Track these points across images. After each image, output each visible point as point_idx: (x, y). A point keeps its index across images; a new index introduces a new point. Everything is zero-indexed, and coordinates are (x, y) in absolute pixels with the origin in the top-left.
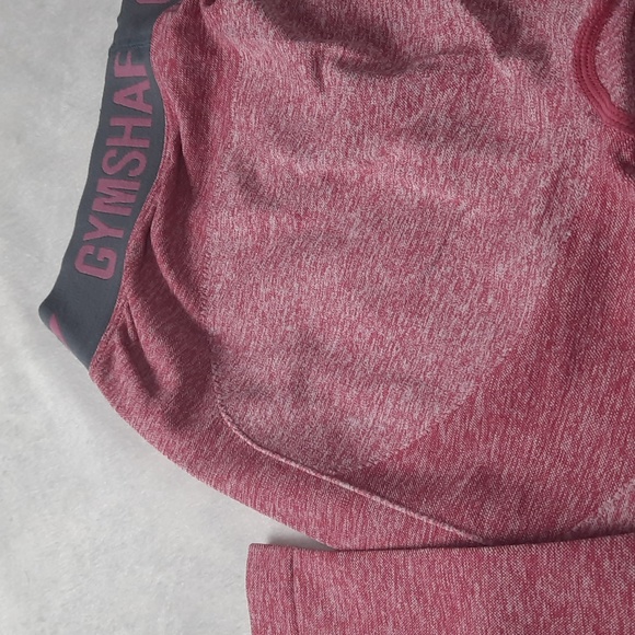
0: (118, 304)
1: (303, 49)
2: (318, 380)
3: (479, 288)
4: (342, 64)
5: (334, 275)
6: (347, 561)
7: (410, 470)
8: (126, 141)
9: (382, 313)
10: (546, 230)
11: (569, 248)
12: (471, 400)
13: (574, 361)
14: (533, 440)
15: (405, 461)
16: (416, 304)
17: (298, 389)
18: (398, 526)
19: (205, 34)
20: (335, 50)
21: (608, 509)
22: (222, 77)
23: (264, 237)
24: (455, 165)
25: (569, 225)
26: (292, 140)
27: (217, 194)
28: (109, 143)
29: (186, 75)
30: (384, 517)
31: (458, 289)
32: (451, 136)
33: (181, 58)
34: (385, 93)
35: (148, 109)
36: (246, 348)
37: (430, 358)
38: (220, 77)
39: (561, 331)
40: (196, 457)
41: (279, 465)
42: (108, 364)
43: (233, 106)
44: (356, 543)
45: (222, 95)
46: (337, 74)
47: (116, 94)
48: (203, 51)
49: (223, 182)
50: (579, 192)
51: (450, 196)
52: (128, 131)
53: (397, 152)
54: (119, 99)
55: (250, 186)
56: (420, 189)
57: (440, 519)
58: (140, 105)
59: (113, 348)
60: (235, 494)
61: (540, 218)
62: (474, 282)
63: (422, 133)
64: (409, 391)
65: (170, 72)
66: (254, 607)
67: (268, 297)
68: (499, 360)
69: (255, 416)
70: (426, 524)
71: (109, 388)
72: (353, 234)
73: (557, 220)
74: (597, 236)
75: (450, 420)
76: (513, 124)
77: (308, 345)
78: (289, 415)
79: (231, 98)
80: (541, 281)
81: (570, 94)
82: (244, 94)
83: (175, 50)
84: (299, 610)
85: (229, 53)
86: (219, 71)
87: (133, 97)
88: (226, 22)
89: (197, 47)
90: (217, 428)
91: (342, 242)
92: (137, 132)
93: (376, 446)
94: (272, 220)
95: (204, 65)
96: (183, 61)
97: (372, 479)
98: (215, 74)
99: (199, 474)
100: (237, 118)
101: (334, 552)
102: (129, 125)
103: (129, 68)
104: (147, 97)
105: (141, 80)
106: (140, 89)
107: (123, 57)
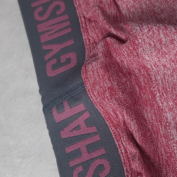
8: (85, 157)
19: (119, 66)
22: (141, 86)
28: (72, 164)
29: (123, 92)
33: (115, 84)
35: (94, 129)
38: (140, 87)
43: (158, 99)
45: (146, 96)
47: (62, 133)
48: (125, 75)
52: (84, 149)
54: (65, 134)
58: (84, 130)
65: (111, 95)
79: (154, 96)
82: (163, 88)
83: (110, 80)
85: (140, 70)
87: (78, 128)
88: (142, 47)
89: (120, 74)
92: (91, 148)
95: (128, 83)
96: (118, 85)
98: (136, 86)
100: (165, 104)
102: (82, 145)
103: (68, 111)
104: (89, 123)
105: (82, 113)
106: (81, 121)
107: (60, 107)
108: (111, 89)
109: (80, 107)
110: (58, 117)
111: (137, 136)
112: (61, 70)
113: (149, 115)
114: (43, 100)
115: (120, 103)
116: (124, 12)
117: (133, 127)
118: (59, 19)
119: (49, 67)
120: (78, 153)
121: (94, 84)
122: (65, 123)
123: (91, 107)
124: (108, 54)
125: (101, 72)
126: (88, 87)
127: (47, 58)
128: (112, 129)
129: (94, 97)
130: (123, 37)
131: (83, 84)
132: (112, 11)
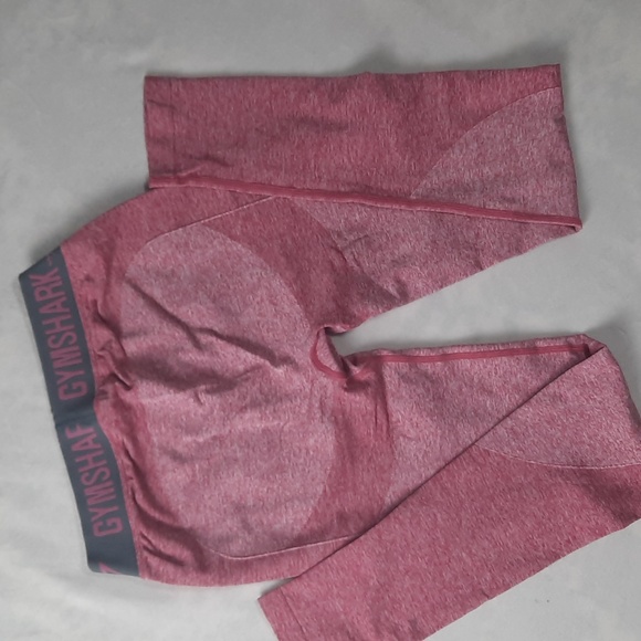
0: (135, 539)
1: (190, 392)
2: (253, 519)
3: (304, 451)
4: (208, 392)
5: (239, 474)
6: (308, 576)
7: (312, 530)
8: (91, 466)
9: (268, 479)
10: (325, 419)
11: (336, 422)
12: (325, 491)
13: (353, 459)
14: (350, 493)
15: (308, 527)
16: (281, 469)
17: (246, 526)
18: (321, 550)
20: (203, 387)
21: (388, 500)
23: (194, 475)
24: (274, 411)
25: (332, 415)
26: (192, 430)
27: (159, 468)
28: (81, 470)
29: (125, 424)
30: (315, 551)
31: (294, 455)
32: (267, 401)
33: (120, 417)
34: (234, 396)
35: (99, 446)
36: (208, 524)
37: (298, 485)
39: (346, 452)
40: (220, 578)
41: (260, 559)
42: (148, 567)
43: (149, 427)
44: (307, 568)
45: (140, 425)
46: (209, 397)
47: (72, 447)
48: (126, 409)
49: (159, 461)
50: (330, 403)
51: (276, 423)
52: (90, 460)
53: (247, 416)
54: (75, 448)
55: (177, 457)
56: (260, 425)
57: (336, 538)
58: (91, 446)
59: (146, 558)
60: (247, 582)
61: (321, 417)
62: (300, 450)
63: (255, 405)
64: (297, 502)
65: (116, 425)
66: (272, 622)
67: (210, 498)
68: (328, 472)
69: (235, 547)
70: (332, 543)
71: (156, 576)
72: (239, 455)
73: (327, 415)
74: (343, 415)
75: (319, 502)
76: (289, 388)
77: (239, 508)
78: (249, 539)
79: (146, 425)
80: (331, 438)
81: (313, 372)
84: (294, 610)
85: (137, 406)
86: (136, 416)
87: (86, 444)
89: (123, 410)
90: (222, 561)
91: (236, 460)
92: (96, 460)
93: (293, 529)
94: (197, 466)
95: (128, 416)
97: (300, 541)
99: (226, 584)
100: (153, 431)
101: (299, 577)
102: (89, 457)
103: (80, 431)
104: (94, 441)
105: (90, 434)
106: (89, 439)
107: (73, 428)
108: (117, 421)
109: (91, 430)
110: (70, 435)
111: (132, 453)
112: (72, 396)
113: (141, 437)
114: (55, 418)
115: (122, 431)
116: (129, 355)
117: (130, 447)
118: (70, 349)
119: (61, 391)
120: (85, 463)
121: (103, 418)
122: (75, 440)
123: (99, 431)
124: (116, 395)
125: (111, 409)
126: (99, 417)
127: (59, 382)
128: (113, 447)
129: (103, 425)
130: (128, 383)
131: (94, 414)
132: (119, 355)
